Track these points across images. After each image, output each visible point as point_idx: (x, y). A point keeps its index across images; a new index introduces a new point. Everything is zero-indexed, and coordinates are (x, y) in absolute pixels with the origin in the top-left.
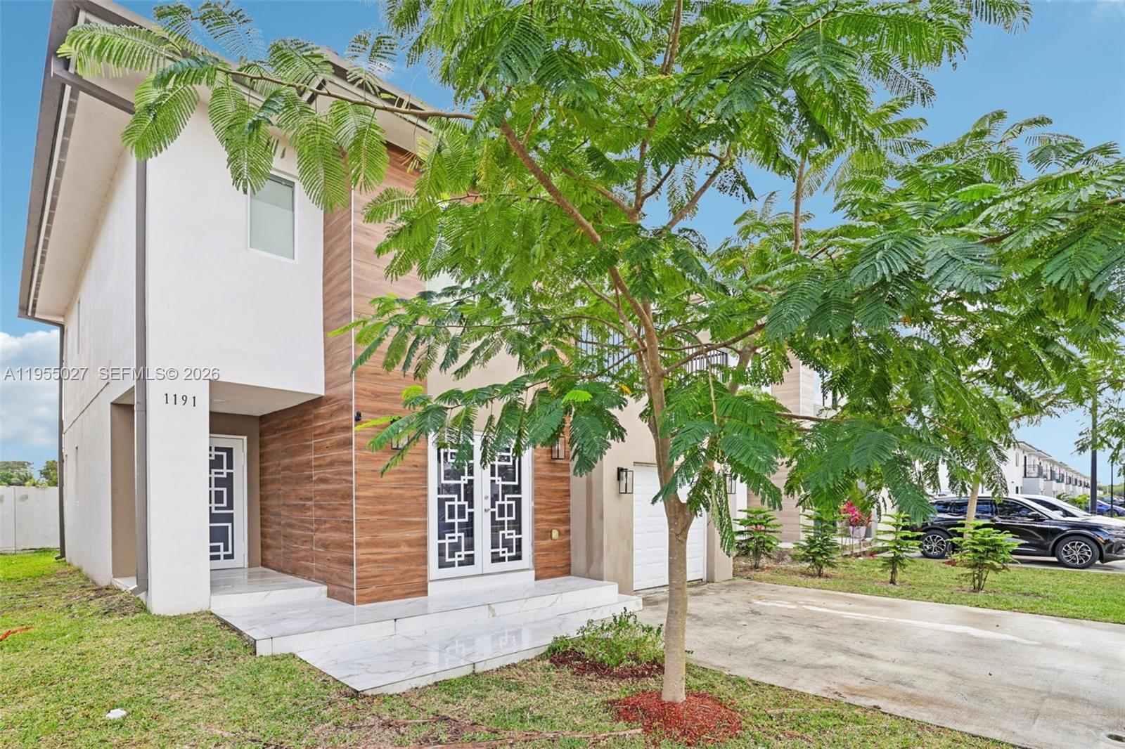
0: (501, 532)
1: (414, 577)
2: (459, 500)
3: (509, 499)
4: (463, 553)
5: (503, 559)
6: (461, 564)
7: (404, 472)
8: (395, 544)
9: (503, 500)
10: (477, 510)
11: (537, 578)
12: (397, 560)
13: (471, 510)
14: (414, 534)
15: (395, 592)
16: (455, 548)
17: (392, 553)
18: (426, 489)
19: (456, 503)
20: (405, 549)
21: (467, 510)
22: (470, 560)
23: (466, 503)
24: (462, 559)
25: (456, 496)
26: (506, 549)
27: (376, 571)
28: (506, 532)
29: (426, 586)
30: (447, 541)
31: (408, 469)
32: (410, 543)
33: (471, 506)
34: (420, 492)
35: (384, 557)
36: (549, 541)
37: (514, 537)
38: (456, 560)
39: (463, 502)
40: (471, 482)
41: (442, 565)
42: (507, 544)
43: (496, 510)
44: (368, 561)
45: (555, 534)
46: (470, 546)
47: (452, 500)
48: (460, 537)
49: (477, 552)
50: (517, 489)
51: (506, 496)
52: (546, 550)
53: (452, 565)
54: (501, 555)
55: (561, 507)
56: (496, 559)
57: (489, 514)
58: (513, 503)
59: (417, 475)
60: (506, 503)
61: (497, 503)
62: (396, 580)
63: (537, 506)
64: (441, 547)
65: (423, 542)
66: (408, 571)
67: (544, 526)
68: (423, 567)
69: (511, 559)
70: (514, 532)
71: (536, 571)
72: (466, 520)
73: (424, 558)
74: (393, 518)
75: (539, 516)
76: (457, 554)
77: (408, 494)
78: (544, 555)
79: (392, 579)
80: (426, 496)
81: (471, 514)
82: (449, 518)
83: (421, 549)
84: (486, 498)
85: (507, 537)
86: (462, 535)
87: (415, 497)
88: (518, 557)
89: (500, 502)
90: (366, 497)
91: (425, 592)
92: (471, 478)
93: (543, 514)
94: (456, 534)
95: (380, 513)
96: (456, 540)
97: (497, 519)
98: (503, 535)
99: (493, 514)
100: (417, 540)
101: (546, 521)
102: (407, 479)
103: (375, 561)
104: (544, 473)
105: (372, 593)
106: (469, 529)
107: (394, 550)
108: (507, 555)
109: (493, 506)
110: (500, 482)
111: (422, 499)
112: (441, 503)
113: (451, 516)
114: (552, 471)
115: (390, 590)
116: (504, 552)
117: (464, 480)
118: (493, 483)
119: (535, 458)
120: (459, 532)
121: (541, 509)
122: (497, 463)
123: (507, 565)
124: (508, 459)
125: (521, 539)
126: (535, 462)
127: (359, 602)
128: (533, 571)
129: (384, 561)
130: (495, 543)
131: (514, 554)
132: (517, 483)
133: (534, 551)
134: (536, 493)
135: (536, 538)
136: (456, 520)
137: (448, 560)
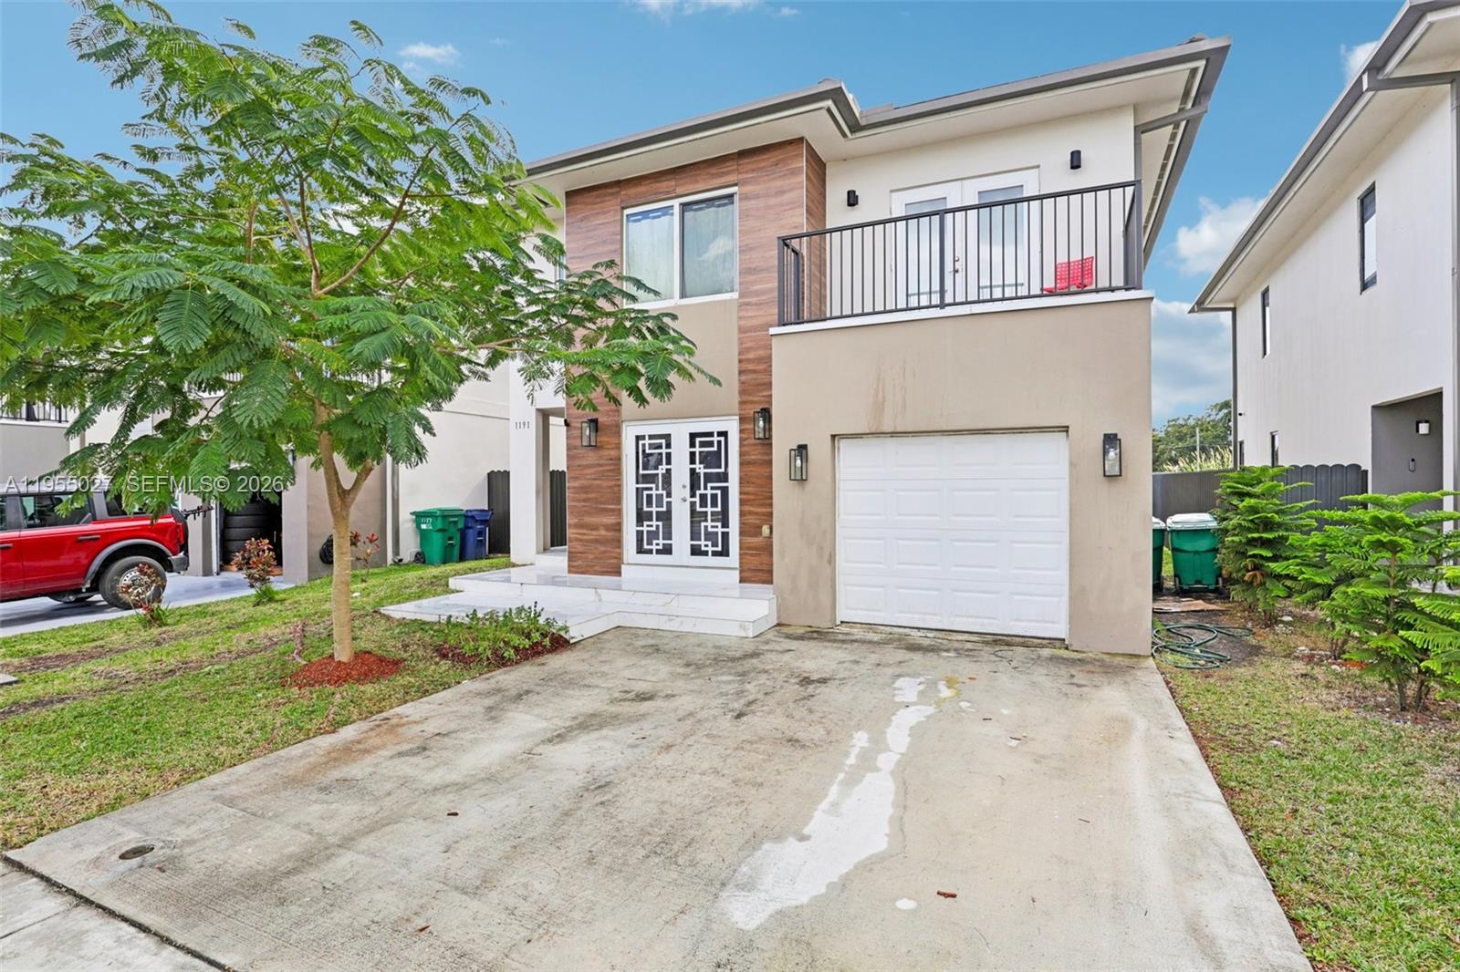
0: (703, 524)
1: (609, 558)
2: (657, 489)
3: (712, 488)
4: (661, 541)
5: (705, 553)
6: (658, 552)
7: (601, 465)
8: (594, 528)
9: (705, 488)
10: (675, 499)
11: (741, 581)
12: (596, 541)
13: (669, 499)
14: (609, 520)
15: (596, 568)
16: (653, 535)
17: (593, 535)
18: (621, 479)
19: (654, 493)
20: (603, 532)
21: (665, 500)
22: (667, 550)
23: (664, 493)
24: (660, 547)
25: (653, 486)
26: (709, 543)
27: (582, 549)
28: (709, 524)
29: (620, 568)
30: (645, 529)
31: (605, 462)
32: (607, 528)
33: (669, 495)
34: (613, 483)
35: (587, 537)
36: (760, 539)
37: (720, 530)
38: (654, 547)
39: (660, 492)
40: (669, 471)
41: (640, 550)
42: (711, 536)
43: (697, 499)
44: (577, 540)
45: (765, 531)
46: (668, 535)
47: (651, 489)
48: (658, 526)
49: (674, 542)
50: (725, 477)
51: (709, 485)
52: (755, 549)
53: (650, 552)
54: (703, 548)
56: (696, 551)
57: (687, 505)
58: (719, 492)
59: (612, 467)
60: (709, 492)
61: (698, 492)
62: (596, 558)
63: (743, 497)
64: (640, 534)
65: (618, 528)
66: (605, 552)
67: (752, 520)
68: (618, 550)
69: (715, 554)
70: (719, 524)
71: (741, 572)
72: (664, 509)
73: (618, 542)
74: (595, 505)
75: (747, 508)
76: (655, 542)
77: (605, 484)
78: (752, 555)
79: (591, 556)
80: (619, 486)
81: (669, 504)
82: (648, 506)
83: (617, 534)
84: (684, 487)
85: (710, 529)
86: (660, 523)
87: (610, 487)
88: (725, 552)
89: (702, 491)
90: (574, 488)
91: (618, 573)
92: (669, 467)
93: (752, 505)
94: (654, 523)
95: (584, 501)
96: (654, 528)
97: (698, 509)
98: (706, 527)
99: (693, 504)
100: (613, 525)
101: (756, 514)
102: (603, 471)
103: (581, 540)
104: (753, 457)
105: (580, 566)
106: (666, 517)
107: (594, 532)
108: (710, 549)
109: (693, 495)
110: (701, 469)
111: (616, 489)
112: (639, 492)
113: (649, 503)
115: (592, 566)
116: (706, 546)
117: (662, 470)
118: (693, 471)
119: (741, 440)
120: (657, 520)
121: (748, 500)
122: (697, 450)
123: (710, 560)
124: (711, 444)
125: (728, 533)
126: (741, 445)
127: (570, 572)
128: (738, 572)
129: (587, 541)
130: (694, 535)
131: (719, 549)
132: (722, 470)
133: (741, 548)
134: (743, 481)
135: (742, 533)
136: (654, 509)
137: (645, 546)
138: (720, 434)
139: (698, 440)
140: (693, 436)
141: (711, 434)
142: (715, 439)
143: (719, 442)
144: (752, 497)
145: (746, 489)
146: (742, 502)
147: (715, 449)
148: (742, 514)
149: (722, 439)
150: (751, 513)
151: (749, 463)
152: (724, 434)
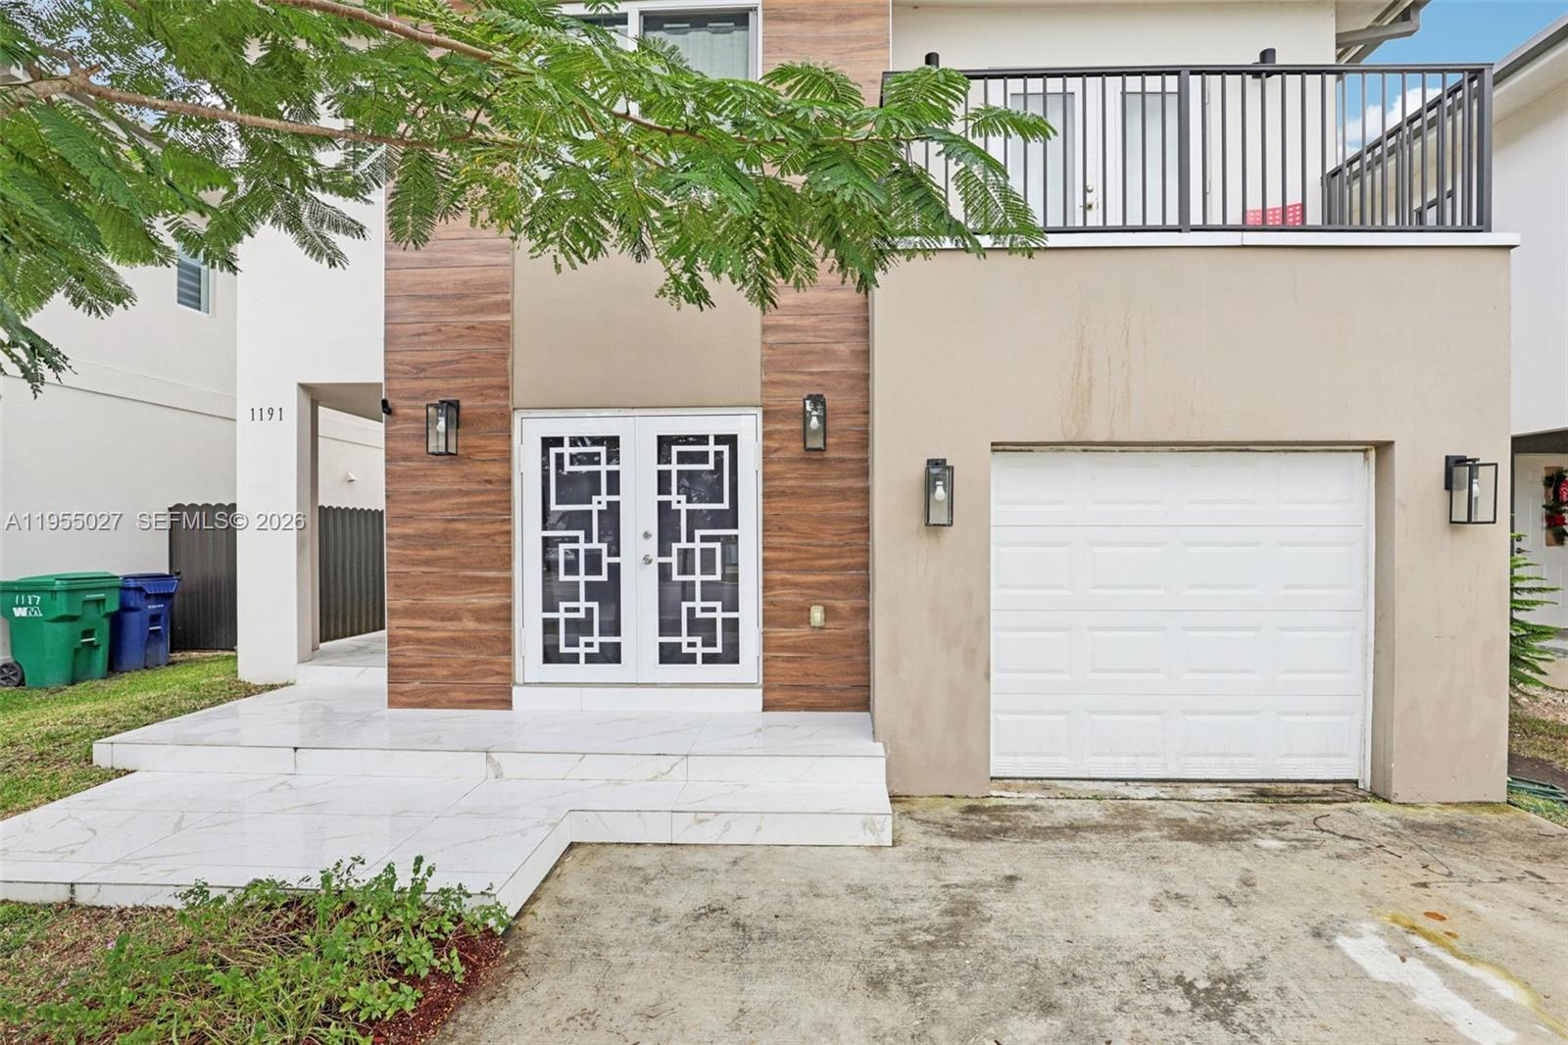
0: (685, 605)
1: (487, 674)
2: (589, 539)
3: (704, 539)
4: (597, 639)
5: (690, 659)
6: (591, 659)
7: (467, 493)
8: (453, 615)
9: (691, 538)
10: (628, 560)
11: (767, 706)
12: (455, 642)
13: (614, 560)
14: (488, 600)
15: (453, 695)
16: (580, 628)
17: (450, 629)
18: (509, 521)
19: (582, 546)
20: (470, 624)
21: (606, 560)
22: (611, 655)
23: (604, 547)
24: (596, 649)
25: (581, 534)
26: (698, 640)
27: (420, 658)
28: (698, 604)
29: (510, 693)
30: (561, 616)
31: (474, 487)
32: (479, 615)
33: (615, 550)
34: (497, 527)
35: (433, 635)
36: (805, 630)
37: (719, 615)
38: (582, 650)
39: (595, 545)
40: (614, 507)
41: (551, 655)
42: (702, 628)
43: (673, 560)
44: (408, 640)
45: (817, 615)
46: (613, 627)
47: (575, 540)
48: (589, 611)
49: (626, 639)
50: (731, 518)
51: (698, 533)
52: (794, 648)
53: (573, 659)
54: (685, 650)
55: (840, 556)
56: (669, 655)
57: (654, 570)
58: (718, 546)
59: (493, 498)
60: (698, 546)
61: (675, 546)
62: (454, 675)
63: (772, 555)
64: (550, 627)
65: (504, 614)
66: (474, 662)
67: (788, 596)
68: (504, 659)
69: (708, 659)
70: (718, 605)
71: (765, 691)
72: (604, 577)
73: (506, 644)
74: (449, 572)
75: (776, 576)
76: (583, 640)
77: (475, 530)
78: (788, 660)
79: (445, 672)
80: (509, 533)
81: (615, 570)
82: (567, 573)
83: (500, 627)
84: (647, 535)
85: (699, 615)
86: (595, 605)
87: (487, 536)
88: (731, 655)
89: (684, 544)
90: (404, 537)
91: (506, 703)
92: (613, 498)
93: (788, 571)
94: (583, 604)
95: (427, 562)
96: (581, 615)
97: (676, 577)
98: (691, 611)
99: (664, 571)
100: (492, 609)
101: (796, 585)
102: (470, 505)
103: (419, 641)
104: (790, 483)
105: (414, 693)
106: (608, 593)
107: (450, 625)
108: (699, 651)
109: (664, 551)
111: (500, 539)
112: (548, 544)
113: (572, 569)
114: (813, 478)
115: (446, 692)
116: (692, 645)
117: (599, 503)
118: (664, 507)
119: (767, 452)
120: (588, 599)
121: (782, 561)
122: (674, 467)
123: (699, 672)
124: (703, 457)
125: (736, 620)
126: (767, 460)
127: (392, 704)
128: (760, 691)
129: (433, 642)
130: (668, 625)
131: (718, 649)
132: (725, 505)
133: (765, 648)
134: (768, 526)
135: (767, 621)
136: (582, 578)
137: (563, 649)
138: (720, 440)
139: (675, 449)
140: (664, 443)
141: (702, 440)
142: (711, 448)
143: (718, 454)
144: (786, 555)
145: (775, 541)
146: (767, 564)
147: (711, 466)
148: (768, 586)
149: (725, 449)
150: (785, 584)
151: (783, 494)
152: (731, 440)
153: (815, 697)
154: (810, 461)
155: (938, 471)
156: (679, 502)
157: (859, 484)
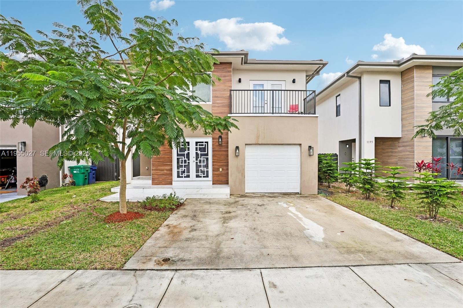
0: (200, 168)
1: (168, 179)
3: (203, 158)
4: (186, 174)
8: (163, 170)
10: (191, 161)
11: (213, 184)
12: (163, 174)
13: (189, 161)
14: (168, 168)
15: (163, 183)
16: (184, 172)
17: (162, 172)
18: (172, 155)
19: (183, 159)
20: (166, 172)
21: (187, 161)
22: (188, 176)
24: (186, 176)
25: (183, 157)
26: (202, 174)
27: (157, 177)
28: (202, 168)
29: (172, 182)
30: (180, 170)
31: (166, 150)
32: (167, 170)
34: (170, 156)
35: (159, 173)
36: (219, 172)
37: (205, 170)
38: (183, 176)
39: (186, 159)
40: (189, 153)
41: (178, 177)
42: (203, 172)
43: (198, 161)
44: (155, 174)
45: (221, 170)
46: (188, 171)
49: (191, 174)
50: (207, 155)
52: (217, 175)
53: (182, 177)
54: (200, 175)
55: (224, 160)
56: (198, 176)
57: (195, 163)
58: (205, 159)
59: (169, 151)
60: (202, 159)
61: (198, 159)
62: (163, 180)
63: (213, 160)
64: (178, 172)
65: (171, 170)
66: (166, 178)
67: (216, 167)
68: (171, 177)
69: (204, 177)
70: (205, 168)
72: (187, 164)
73: (171, 175)
74: (162, 163)
75: (215, 164)
76: (184, 174)
77: (166, 156)
78: (216, 177)
79: (161, 179)
80: (172, 157)
81: (189, 163)
82: (181, 163)
83: (171, 172)
84: (194, 157)
85: (202, 170)
86: (186, 168)
87: (168, 158)
88: (207, 176)
89: (200, 159)
91: (171, 184)
92: (189, 152)
93: (216, 163)
94: (184, 168)
95: (158, 162)
96: (183, 170)
97: (198, 164)
99: (197, 163)
100: (169, 169)
101: (218, 165)
102: (166, 153)
103: (157, 174)
104: (216, 149)
105: (156, 183)
106: (188, 167)
108: (202, 176)
111: (170, 158)
112: (178, 159)
114: (220, 148)
115: (161, 182)
116: (201, 175)
117: (186, 152)
118: (197, 153)
119: (213, 144)
121: (215, 161)
122: (198, 147)
123: (202, 179)
125: (208, 171)
126: (213, 146)
127: (152, 184)
128: (212, 182)
129: (159, 174)
130: (197, 171)
131: (205, 175)
132: (206, 153)
133: (213, 175)
134: (213, 156)
135: (213, 171)
136: (183, 164)
137: (180, 175)
138: (205, 142)
139: (198, 144)
141: (203, 142)
142: (204, 144)
144: (216, 160)
145: (214, 158)
146: (213, 162)
147: (204, 146)
148: (213, 165)
149: (206, 144)
150: (216, 165)
151: (215, 151)
152: (207, 142)
153: (221, 182)
154: (220, 146)
155: (237, 148)
156: (199, 152)
157: (226, 149)
